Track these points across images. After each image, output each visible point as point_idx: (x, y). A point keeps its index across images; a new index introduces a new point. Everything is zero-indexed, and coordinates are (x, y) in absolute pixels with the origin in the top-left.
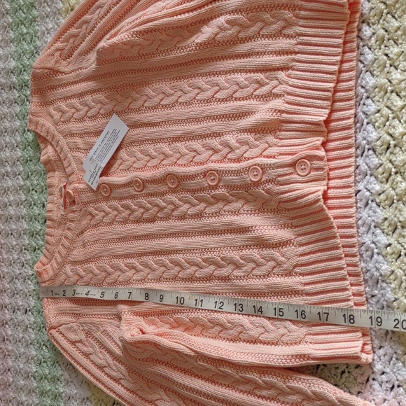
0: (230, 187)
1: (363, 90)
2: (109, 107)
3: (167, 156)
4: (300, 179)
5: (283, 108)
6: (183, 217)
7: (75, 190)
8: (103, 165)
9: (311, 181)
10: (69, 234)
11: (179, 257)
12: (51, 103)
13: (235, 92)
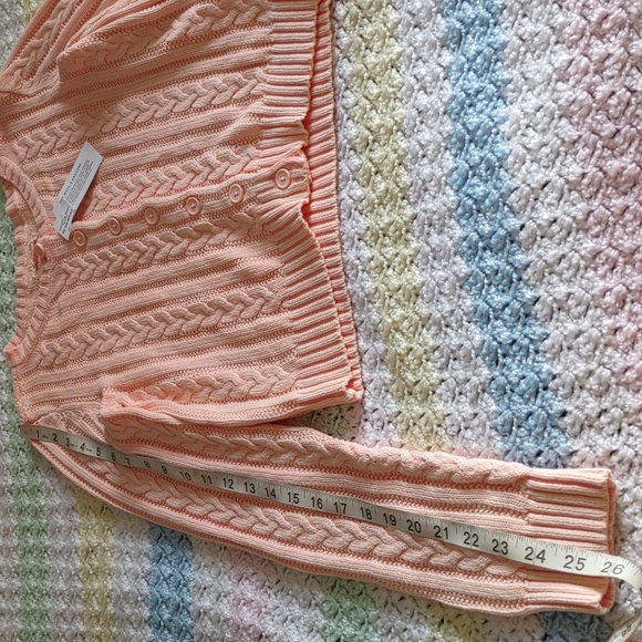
0: (212, 215)
1: (341, 81)
2: (79, 133)
3: (145, 187)
4: (281, 193)
6: (165, 261)
7: (46, 244)
8: (75, 207)
9: (292, 194)
10: (43, 301)
11: (163, 310)
12: (15, 136)
13: (213, 98)
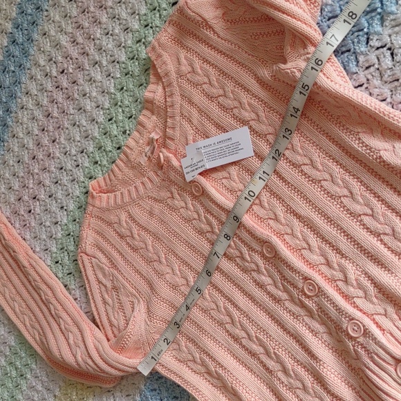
8: (208, 167)
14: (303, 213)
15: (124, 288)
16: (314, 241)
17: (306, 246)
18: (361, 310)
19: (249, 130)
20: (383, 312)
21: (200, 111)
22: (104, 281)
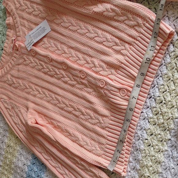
3: (65, 53)
5: (123, 62)
8: (35, 41)
14: (73, 46)
15: (16, 106)
16: (80, 56)
17: (78, 59)
18: (103, 76)
19: (47, 21)
20: (111, 73)
21: (28, 21)
22: (8, 107)
